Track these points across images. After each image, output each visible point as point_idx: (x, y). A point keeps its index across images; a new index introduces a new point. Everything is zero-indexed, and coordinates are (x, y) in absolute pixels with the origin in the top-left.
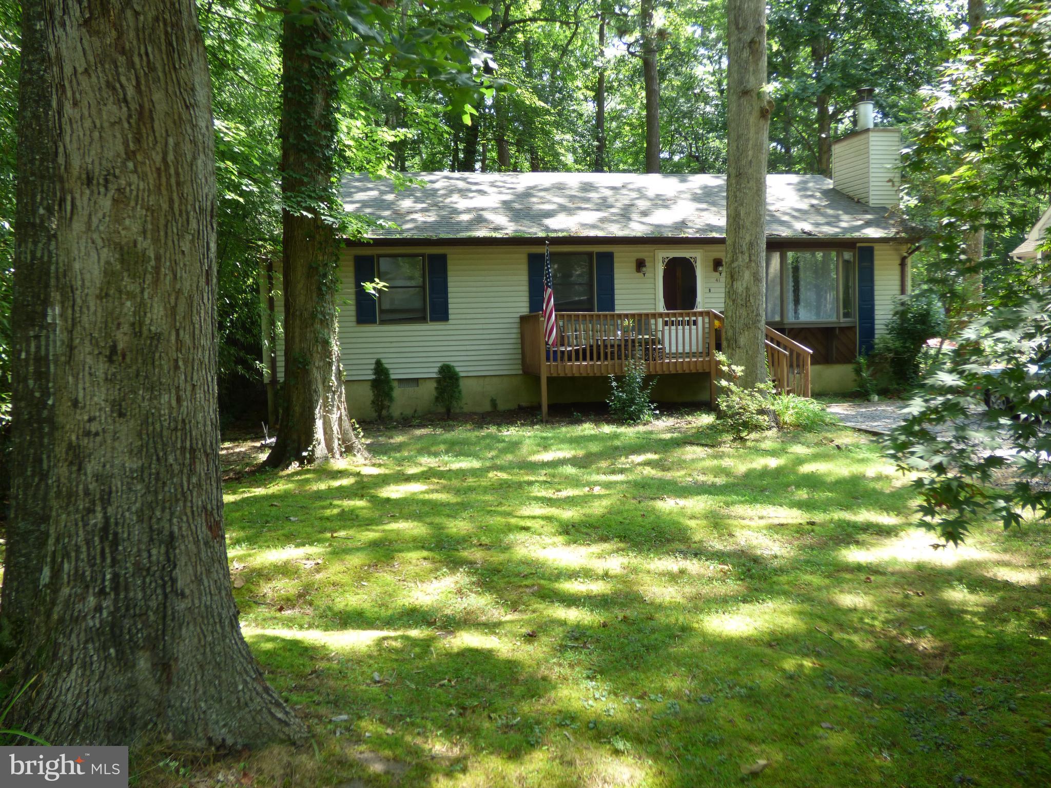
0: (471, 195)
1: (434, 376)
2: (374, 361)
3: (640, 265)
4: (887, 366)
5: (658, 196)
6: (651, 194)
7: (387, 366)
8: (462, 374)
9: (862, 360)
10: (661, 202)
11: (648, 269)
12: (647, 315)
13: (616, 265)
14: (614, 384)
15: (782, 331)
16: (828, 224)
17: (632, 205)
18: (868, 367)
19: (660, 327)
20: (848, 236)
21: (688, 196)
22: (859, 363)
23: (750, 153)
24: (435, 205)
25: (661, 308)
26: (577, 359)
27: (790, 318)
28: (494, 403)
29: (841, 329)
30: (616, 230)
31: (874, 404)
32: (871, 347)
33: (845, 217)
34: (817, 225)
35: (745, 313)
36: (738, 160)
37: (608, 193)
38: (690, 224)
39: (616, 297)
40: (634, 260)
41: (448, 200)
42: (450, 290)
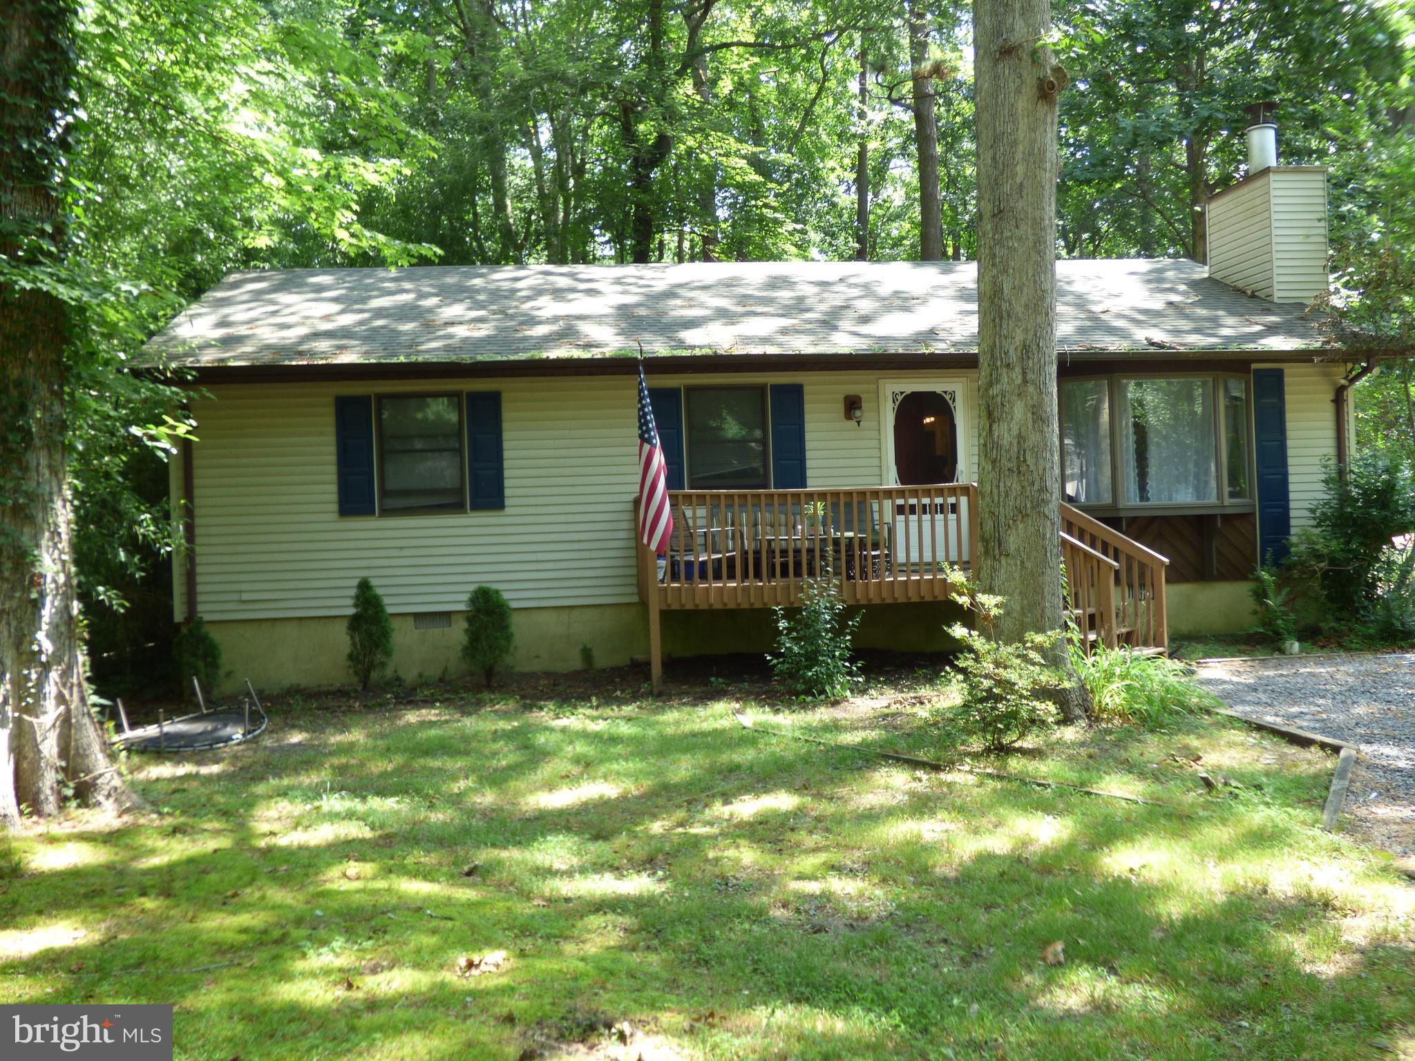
0: (571, 296)
1: (462, 607)
2: (355, 582)
3: (852, 406)
4: (1316, 585)
5: (896, 294)
6: (884, 291)
7: (379, 591)
8: (514, 605)
9: (1265, 575)
10: (902, 302)
11: (866, 413)
12: (862, 494)
13: (807, 407)
14: (782, 624)
15: (1114, 522)
16: (1197, 331)
17: (848, 307)
18: (1279, 587)
19: (888, 518)
20: (1234, 348)
21: (951, 292)
22: (1259, 580)
23: (1020, 169)
24: (502, 312)
25: (891, 480)
26: (717, 577)
27: (1130, 499)
28: (587, 654)
29: (1227, 518)
30: (803, 345)
31: (1293, 659)
32: (1282, 550)
33: (1231, 321)
34: (1176, 332)
35: (1016, 487)
36: (996, 184)
37: (810, 290)
38: (942, 335)
39: (809, 464)
40: (841, 397)
41: (527, 306)
42: (506, 454)
